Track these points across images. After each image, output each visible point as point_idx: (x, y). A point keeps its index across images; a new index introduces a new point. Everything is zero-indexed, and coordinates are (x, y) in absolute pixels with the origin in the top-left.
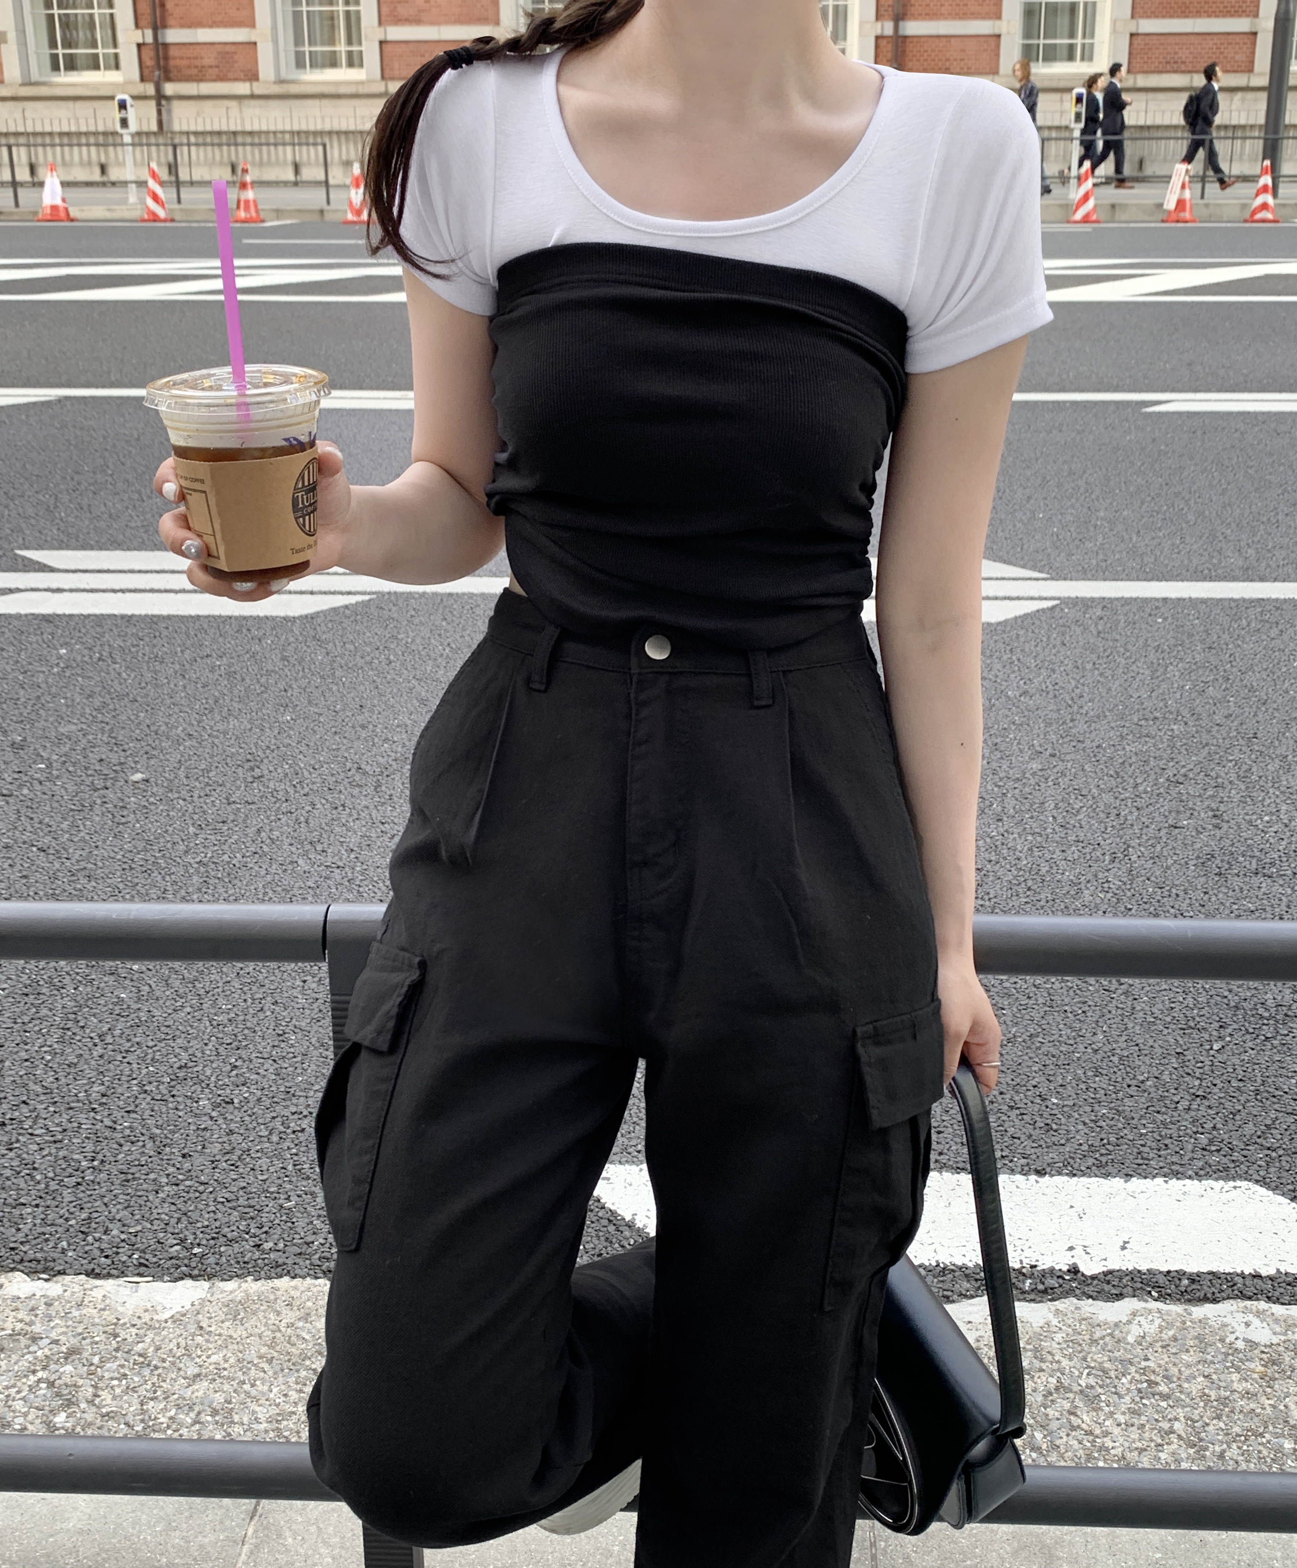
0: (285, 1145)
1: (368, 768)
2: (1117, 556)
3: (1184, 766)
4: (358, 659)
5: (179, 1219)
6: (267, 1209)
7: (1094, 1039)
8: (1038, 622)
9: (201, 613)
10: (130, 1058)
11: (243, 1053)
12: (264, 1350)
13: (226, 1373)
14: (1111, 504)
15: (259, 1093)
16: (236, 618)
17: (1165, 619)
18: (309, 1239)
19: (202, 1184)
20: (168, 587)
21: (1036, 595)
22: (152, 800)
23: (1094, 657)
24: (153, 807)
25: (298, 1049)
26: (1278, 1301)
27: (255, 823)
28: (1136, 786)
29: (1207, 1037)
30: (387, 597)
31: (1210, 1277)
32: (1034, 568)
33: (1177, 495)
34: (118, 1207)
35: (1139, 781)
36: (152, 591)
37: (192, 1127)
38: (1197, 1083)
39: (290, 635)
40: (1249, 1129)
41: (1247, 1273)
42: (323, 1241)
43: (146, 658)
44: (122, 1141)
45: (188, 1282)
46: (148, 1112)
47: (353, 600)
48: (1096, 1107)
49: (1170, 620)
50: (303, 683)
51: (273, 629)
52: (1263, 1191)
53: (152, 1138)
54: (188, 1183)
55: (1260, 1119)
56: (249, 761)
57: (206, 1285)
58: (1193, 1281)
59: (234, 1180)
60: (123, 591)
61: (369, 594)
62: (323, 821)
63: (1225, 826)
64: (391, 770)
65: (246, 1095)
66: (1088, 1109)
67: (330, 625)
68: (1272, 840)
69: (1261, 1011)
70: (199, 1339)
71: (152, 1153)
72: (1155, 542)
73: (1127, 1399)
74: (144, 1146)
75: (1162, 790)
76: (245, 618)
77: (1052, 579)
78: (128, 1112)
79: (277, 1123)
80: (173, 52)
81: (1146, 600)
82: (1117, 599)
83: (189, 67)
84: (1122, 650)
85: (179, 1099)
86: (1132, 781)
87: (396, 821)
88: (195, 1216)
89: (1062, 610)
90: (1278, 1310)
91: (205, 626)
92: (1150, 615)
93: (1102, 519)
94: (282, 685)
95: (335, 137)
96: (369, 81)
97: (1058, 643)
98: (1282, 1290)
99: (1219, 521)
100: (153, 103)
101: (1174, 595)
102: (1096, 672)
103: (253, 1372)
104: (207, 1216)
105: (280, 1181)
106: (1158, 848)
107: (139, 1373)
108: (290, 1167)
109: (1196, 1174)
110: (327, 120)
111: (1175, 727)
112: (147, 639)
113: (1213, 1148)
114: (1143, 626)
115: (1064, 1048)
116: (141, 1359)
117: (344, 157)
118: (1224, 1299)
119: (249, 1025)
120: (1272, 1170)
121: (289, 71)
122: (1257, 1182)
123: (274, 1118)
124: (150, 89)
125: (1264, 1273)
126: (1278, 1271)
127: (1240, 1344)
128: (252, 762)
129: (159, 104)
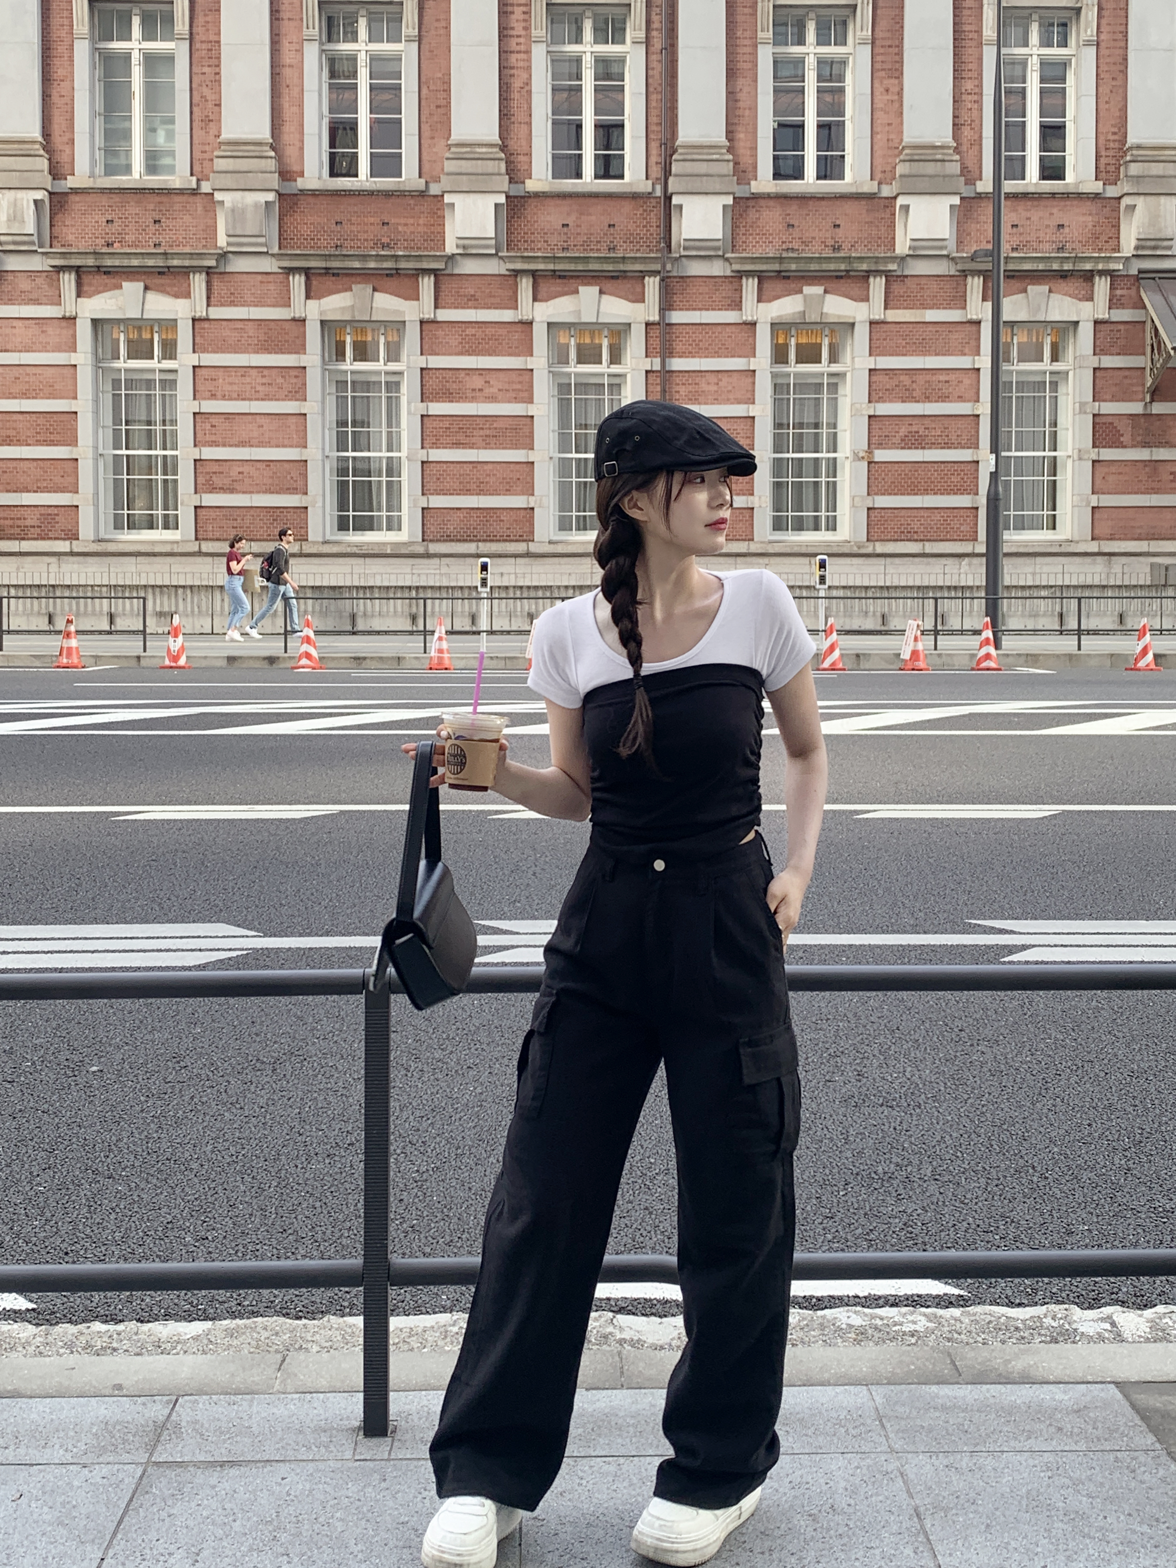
11: (209, 1215)
22: (108, 1082)
24: (110, 1086)
27: (188, 1093)
30: (261, 951)
33: (872, 876)
45: (198, 1322)
47: (233, 954)
56: (175, 1057)
57: (210, 1323)
61: (246, 950)
62: (238, 1091)
72: (851, 908)
76: (151, 968)
83: (13, 527)
90: (867, 1310)
99: (900, 894)
110: (143, 576)
121: (107, 532)
125: (861, 1295)
127: (844, 1326)
128: (178, 1058)
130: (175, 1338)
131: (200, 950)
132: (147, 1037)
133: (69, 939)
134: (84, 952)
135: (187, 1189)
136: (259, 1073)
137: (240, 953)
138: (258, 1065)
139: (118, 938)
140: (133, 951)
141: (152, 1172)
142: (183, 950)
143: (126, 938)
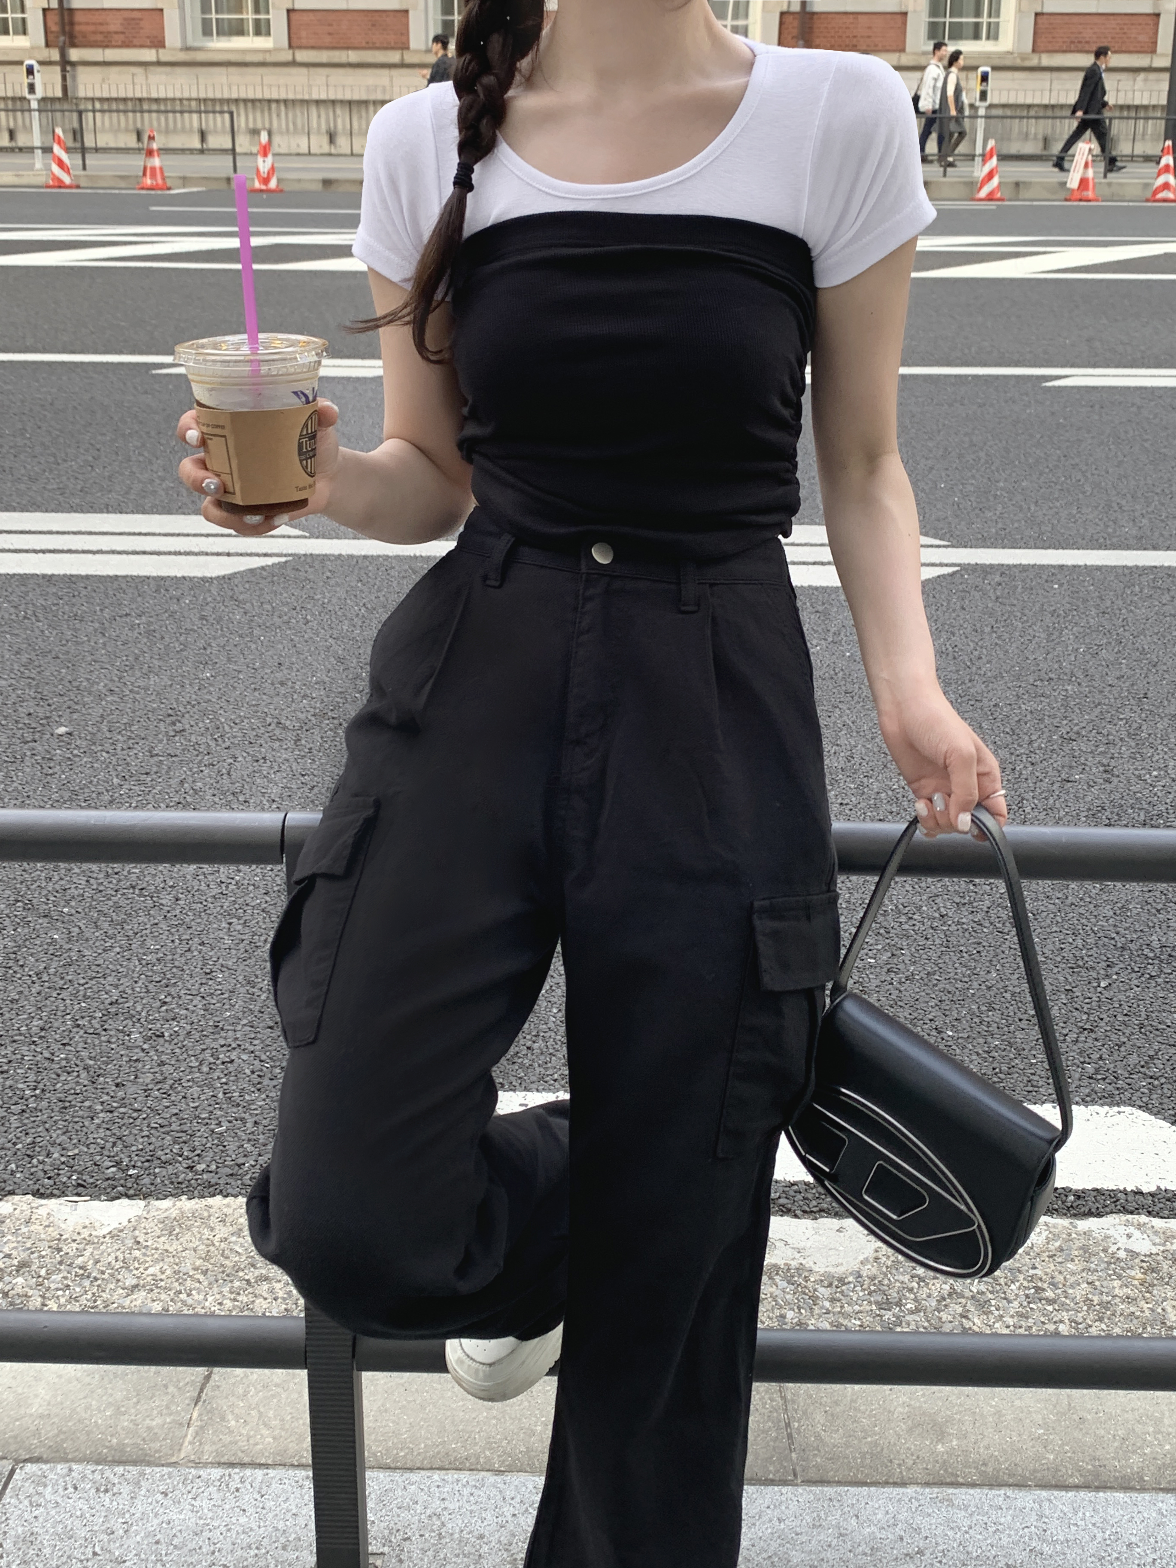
0: (215, 1075)
1: (288, 723)
2: (1016, 525)
3: (1077, 724)
4: (276, 619)
5: (114, 1144)
6: (199, 1134)
7: (989, 977)
8: (938, 588)
9: (119, 573)
10: (64, 994)
11: (173, 991)
12: (198, 1263)
13: (162, 1284)
14: (1010, 475)
15: (188, 1027)
16: (154, 578)
17: (1061, 585)
18: (241, 1161)
19: (136, 1110)
20: (86, 548)
21: (938, 562)
22: (76, 752)
23: (992, 621)
24: (77, 759)
25: (227, 987)
26: (1157, 1215)
27: (179, 773)
28: (1031, 742)
29: (1094, 975)
30: (303, 558)
31: (1095, 1193)
32: (935, 536)
33: (1074, 466)
34: (59, 1132)
35: (1034, 737)
36: (70, 551)
37: (124, 1059)
38: (1085, 1017)
39: (208, 595)
40: (1133, 1059)
41: (1129, 1189)
42: (253, 1163)
43: (66, 617)
44: (59, 1071)
45: (125, 1201)
46: (81, 1045)
47: (269, 561)
48: (989, 1039)
49: (1065, 586)
50: (222, 641)
51: (191, 589)
52: (1145, 1116)
53: (86, 1068)
54: (122, 1110)
55: (1143, 1050)
56: (170, 715)
57: (142, 1203)
58: (1079, 1197)
59: (167, 1107)
60: (43, 552)
61: (285, 555)
62: (245, 773)
63: (1115, 780)
64: (310, 725)
65: (176, 1029)
66: (981, 1041)
67: (247, 586)
68: (1159, 794)
69: (1146, 952)
70: (137, 1253)
71: (86, 1083)
72: (1052, 512)
73: (1016, 1304)
74: (78, 1076)
75: (1055, 747)
76: (163, 578)
77: (953, 546)
78: (64, 1045)
79: (207, 1055)
80: (78, 17)
81: (1042, 567)
82: (1015, 566)
83: (94, 33)
84: (1019, 614)
85: (112, 1033)
86: (1027, 738)
87: (315, 772)
88: (130, 1140)
89: (962, 576)
90: (1157, 1223)
91: (124, 586)
92: (1047, 581)
93: (1002, 489)
94: (201, 643)
95: (242, 105)
96: (276, 50)
97: (958, 607)
98: (1162, 1205)
99: (1114, 493)
100: (58, 69)
101: (1070, 562)
102: (994, 635)
103: (189, 1282)
104: (141, 1140)
105: (211, 1108)
106: (1051, 801)
107: (80, 1285)
108: (221, 1095)
109: (1083, 1100)
110: (234, 88)
111: (1069, 688)
112: (66, 598)
113: (1099, 1077)
114: (1040, 592)
115: (959, 985)
116: (81, 1272)
117: (251, 126)
118: (1107, 1213)
119: (177, 964)
120: (1154, 1096)
121: (195, 39)
122: (1140, 1107)
123: (203, 1050)
124: (55, 55)
125: (1145, 1190)
126: (1158, 1187)
127: (1122, 1254)
128: (174, 717)
129: (64, 70)
130: (85, 1233)
131: (228, 554)
132: (141, 683)
133: (68, 533)
134: (84, 552)
135: (149, 942)
136: (276, 745)
137: (276, 560)
138: (277, 732)
139: (129, 534)
140: (144, 553)
141: (105, 909)
142: (207, 554)
143: (140, 534)
